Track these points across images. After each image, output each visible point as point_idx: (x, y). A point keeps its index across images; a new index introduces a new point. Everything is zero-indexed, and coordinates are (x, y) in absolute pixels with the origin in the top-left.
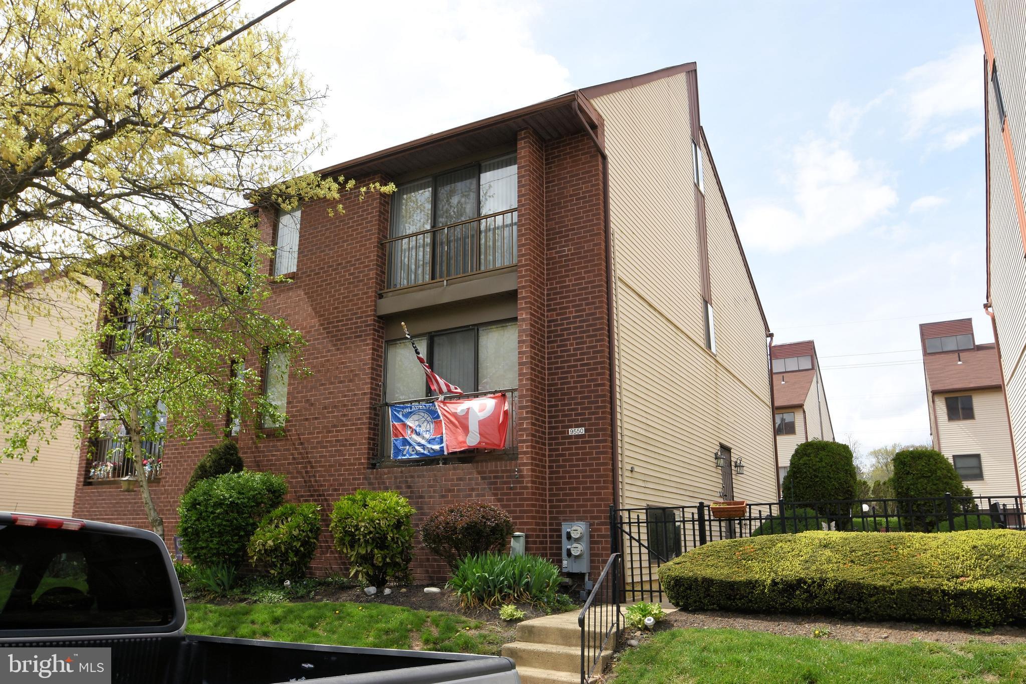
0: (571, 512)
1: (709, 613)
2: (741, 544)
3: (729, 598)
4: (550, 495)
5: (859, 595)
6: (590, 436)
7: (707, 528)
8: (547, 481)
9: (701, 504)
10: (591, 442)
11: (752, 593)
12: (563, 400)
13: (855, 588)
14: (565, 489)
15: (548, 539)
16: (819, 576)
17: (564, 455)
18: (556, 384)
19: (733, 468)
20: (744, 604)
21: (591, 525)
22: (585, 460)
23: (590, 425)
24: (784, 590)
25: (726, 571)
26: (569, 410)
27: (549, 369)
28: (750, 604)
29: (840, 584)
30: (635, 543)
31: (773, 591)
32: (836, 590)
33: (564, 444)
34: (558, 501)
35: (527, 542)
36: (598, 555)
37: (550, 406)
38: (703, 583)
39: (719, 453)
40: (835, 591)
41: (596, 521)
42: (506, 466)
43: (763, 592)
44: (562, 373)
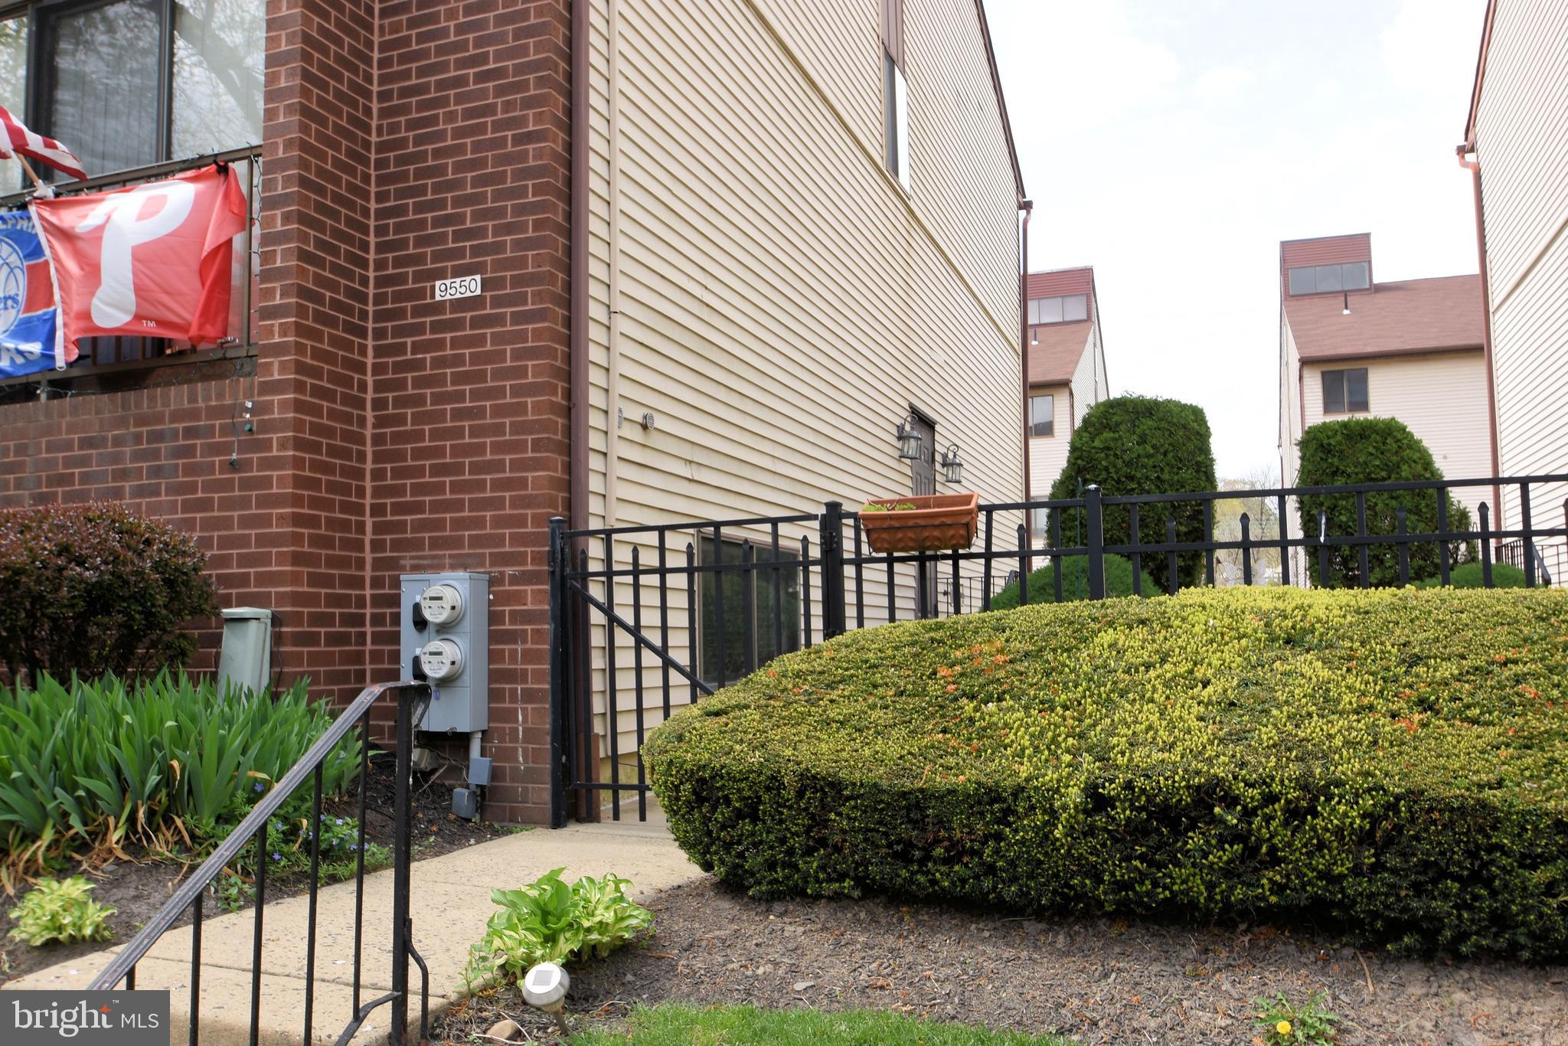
0: (436, 543)
1: (822, 911)
2: (957, 637)
3: (904, 857)
4: (377, 492)
5: (1473, 855)
6: (497, 302)
7: (850, 585)
8: (369, 449)
9: (834, 508)
10: (498, 320)
11: (999, 837)
12: (421, 190)
13: (1461, 827)
14: (420, 471)
15: (368, 629)
16: (1294, 770)
17: (419, 365)
18: (402, 143)
19: (938, 467)
20: (964, 881)
21: (492, 582)
22: (481, 376)
23: (499, 265)
24: (1137, 831)
25: (892, 747)
26: (438, 222)
27: (384, 96)
28: (987, 884)
29: (1393, 807)
30: (623, 638)
31: (1091, 831)
32: (1371, 833)
33: (419, 329)
34: (399, 509)
35: (277, 639)
36: (510, 676)
37: (381, 214)
38: (800, 794)
39: (908, 428)
40: (1365, 838)
41: (509, 570)
42: (220, 396)
43: (1045, 837)
44: (423, 106)
